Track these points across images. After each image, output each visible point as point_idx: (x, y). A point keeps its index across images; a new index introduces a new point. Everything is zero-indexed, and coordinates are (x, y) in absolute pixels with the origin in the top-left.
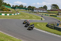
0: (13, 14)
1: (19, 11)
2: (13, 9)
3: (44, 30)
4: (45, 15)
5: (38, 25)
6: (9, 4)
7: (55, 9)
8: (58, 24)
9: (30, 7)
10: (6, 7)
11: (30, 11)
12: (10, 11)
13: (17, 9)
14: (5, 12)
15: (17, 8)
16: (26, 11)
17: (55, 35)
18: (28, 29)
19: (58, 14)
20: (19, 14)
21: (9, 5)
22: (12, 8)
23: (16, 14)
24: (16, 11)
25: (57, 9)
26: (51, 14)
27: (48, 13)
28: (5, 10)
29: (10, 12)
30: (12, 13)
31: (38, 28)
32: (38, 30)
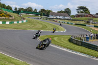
0: (15, 22)
1: (26, 18)
2: (16, 15)
3: (65, 47)
4: (68, 23)
5: (55, 39)
6: (9, 6)
7: (84, 14)
8: (88, 38)
9: (43, 10)
10: (4, 10)
11: (43, 16)
12: (10, 16)
13: (23, 15)
14: (3, 19)
15: (22, 11)
16: (37, 17)
17: (82, 55)
18: (37, 48)
19: (88, 22)
20: (25, 21)
21: (9, 8)
22: (14, 12)
23: (20, 22)
24: (20, 17)
25: (86, 14)
26: (77, 22)
27: (73, 20)
28: (3, 15)
29: (10, 18)
30: (14, 20)
31: (56, 45)
32: (56, 47)
